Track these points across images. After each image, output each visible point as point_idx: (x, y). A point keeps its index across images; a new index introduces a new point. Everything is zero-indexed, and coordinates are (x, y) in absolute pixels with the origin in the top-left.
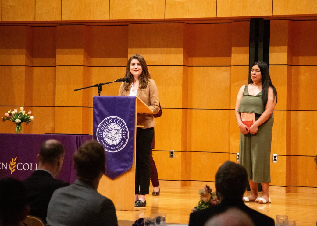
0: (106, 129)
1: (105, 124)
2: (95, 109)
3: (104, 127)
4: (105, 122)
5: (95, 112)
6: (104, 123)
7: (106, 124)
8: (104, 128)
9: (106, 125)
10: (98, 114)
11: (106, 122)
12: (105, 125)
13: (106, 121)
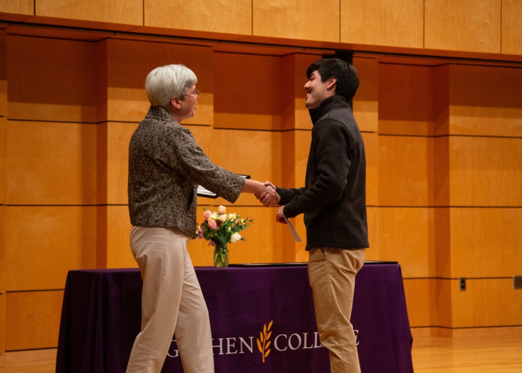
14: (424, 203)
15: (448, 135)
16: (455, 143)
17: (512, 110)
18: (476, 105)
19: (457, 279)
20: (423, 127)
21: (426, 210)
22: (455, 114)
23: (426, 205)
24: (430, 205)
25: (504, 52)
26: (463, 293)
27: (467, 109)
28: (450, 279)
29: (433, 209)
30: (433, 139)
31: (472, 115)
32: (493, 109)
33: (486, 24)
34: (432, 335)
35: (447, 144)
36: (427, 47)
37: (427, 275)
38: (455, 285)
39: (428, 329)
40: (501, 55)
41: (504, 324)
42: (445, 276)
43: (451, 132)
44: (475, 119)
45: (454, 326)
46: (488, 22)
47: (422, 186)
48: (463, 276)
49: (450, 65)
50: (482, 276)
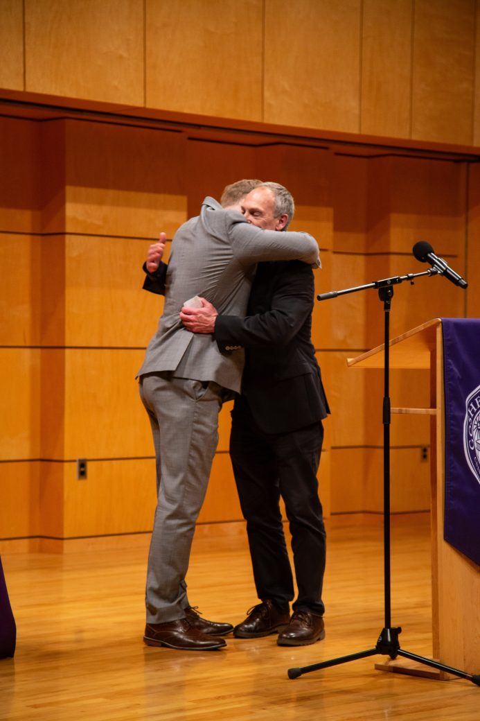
0: (476, 423)
1: (473, 407)
2: (450, 361)
3: (472, 415)
4: (473, 401)
5: (452, 370)
6: (471, 405)
7: (476, 406)
8: (473, 419)
9: (475, 410)
10: (460, 377)
11: (476, 400)
12: (473, 412)
13: (475, 397)
14: (25, 341)
15: (64, 233)
16: (74, 247)
17: (161, 197)
18: (107, 187)
19: (74, 461)
20: (24, 218)
21: (27, 352)
22: (76, 200)
23: (28, 344)
24: (34, 345)
25: (149, 106)
26: (82, 482)
27: (94, 192)
28: (63, 461)
29: (39, 351)
30: (39, 238)
31: (101, 202)
32: (132, 195)
33: (121, 57)
34: (31, 551)
35: (62, 246)
36: (29, 90)
37: (26, 456)
38: (71, 470)
39: (26, 542)
40: (144, 109)
41: (142, 530)
42: (55, 458)
43: (69, 229)
44: (106, 210)
45: (66, 536)
46: (125, 55)
47: (22, 314)
48: (82, 457)
49: (67, 120)
50: (112, 457)
